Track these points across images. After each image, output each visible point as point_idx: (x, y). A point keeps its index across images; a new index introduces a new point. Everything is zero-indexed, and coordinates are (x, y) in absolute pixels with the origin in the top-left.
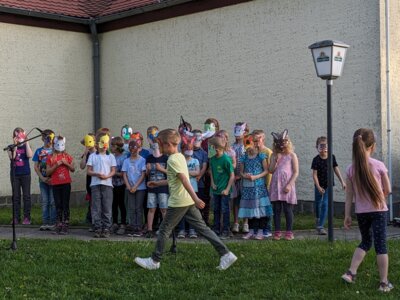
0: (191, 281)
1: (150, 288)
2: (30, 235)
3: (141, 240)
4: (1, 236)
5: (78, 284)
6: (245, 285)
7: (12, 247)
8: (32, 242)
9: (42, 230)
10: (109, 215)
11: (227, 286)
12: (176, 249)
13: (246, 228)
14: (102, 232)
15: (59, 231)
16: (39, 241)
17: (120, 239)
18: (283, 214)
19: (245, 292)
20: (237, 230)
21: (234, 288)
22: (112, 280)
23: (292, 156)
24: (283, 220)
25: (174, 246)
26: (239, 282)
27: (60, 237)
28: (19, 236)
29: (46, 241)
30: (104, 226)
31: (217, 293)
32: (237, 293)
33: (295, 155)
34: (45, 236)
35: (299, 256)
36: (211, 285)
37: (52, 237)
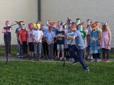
0: (69, 76)
1: (54, 78)
2: (13, 60)
3: (53, 61)
4: (3, 60)
5: (29, 77)
6: (88, 78)
7: (7, 63)
8: (14, 62)
9: (18, 58)
10: (40, 53)
11: (82, 78)
12: (65, 65)
13: (92, 58)
14: (38, 59)
15: (24, 58)
16: (16, 61)
17: (46, 61)
19: (88, 80)
20: (89, 58)
21: (84, 79)
22: (41, 75)
23: (109, 32)
24: (106, 55)
25: (64, 64)
26: (86, 76)
27: (24, 60)
28: (9, 60)
29: (19, 62)
30: (38, 57)
31: (77, 80)
32: (85, 80)
33: (110, 31)
34: (19, 60)
35: (109, 68)
36: (76, 77)
37: (21, 60)
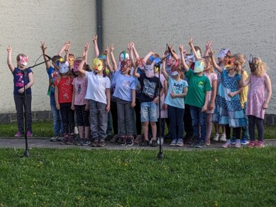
0: (173, 180)
1: (138, 187)
2: (41, 145)
3: (134, 148)
4: (18, 146)
5: (80, 184)
6: (217, 183)
7: (25, 154)
8: (42, 150)
9: (51, 141)
11: (201, 185)
12: (163, 156)
13: (224, 138)
14: (99, 142)
15: (66, 141)
16: (48, 150)
17: (117, 148)
18: (256, 127)
19: (215, 188)
20: (217, 139)
21: (206, 186)
22: (107, 181)
23: (265, 77)
25: (160, 153)
26: (210, 180)
27: (66, 147)
28: (31, 146)
29: (54, 150)
30: (100, 137)
31: (192, 190)
32: (208, 189)
34: (54, 146)
35: (263, 160)
36: (189, 183)
37: (59, 147)
